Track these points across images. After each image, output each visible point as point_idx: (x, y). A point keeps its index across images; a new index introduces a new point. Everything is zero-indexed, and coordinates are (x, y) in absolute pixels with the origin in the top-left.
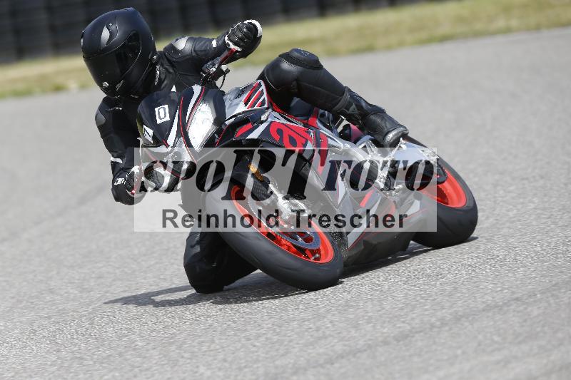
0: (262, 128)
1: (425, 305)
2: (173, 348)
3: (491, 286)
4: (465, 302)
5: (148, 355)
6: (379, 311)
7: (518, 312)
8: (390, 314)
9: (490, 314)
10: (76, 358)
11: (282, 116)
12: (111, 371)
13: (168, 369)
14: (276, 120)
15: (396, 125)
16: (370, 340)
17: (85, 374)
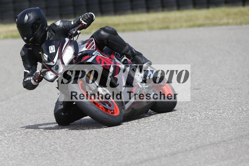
0: (93, 58)
1: (184, 141)
2: (73, 152)
3: (213, 135)
4: (202, 140)
5: (62, 154)
6: (164, 142)
7: (224, 147)
8: (168, 143)
9: (212, 147)
10: (31, 153)
11: (101, 54)
12: (46, 160)
13: (71, 161)
14: (99, 55)
15: (147, 60)
16: (159, 154)
17: (34, 161)
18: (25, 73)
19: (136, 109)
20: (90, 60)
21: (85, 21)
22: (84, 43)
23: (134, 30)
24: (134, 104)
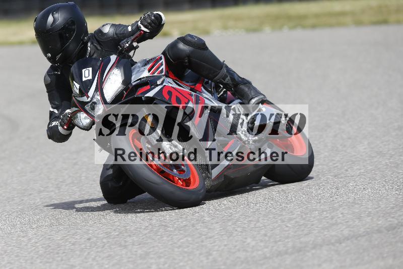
0: (157, 89)
6: (377, 208)
8: (384, 211)
11: (175, 82)
14: (169, 84)
15: (258, 93)
18: (51, 113)
19: (232, 177)
20: (151, 94)
21: (145, 27)
22: (146, 63)
23: (331, 26)
24: (230, 168)
